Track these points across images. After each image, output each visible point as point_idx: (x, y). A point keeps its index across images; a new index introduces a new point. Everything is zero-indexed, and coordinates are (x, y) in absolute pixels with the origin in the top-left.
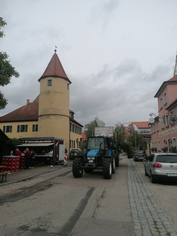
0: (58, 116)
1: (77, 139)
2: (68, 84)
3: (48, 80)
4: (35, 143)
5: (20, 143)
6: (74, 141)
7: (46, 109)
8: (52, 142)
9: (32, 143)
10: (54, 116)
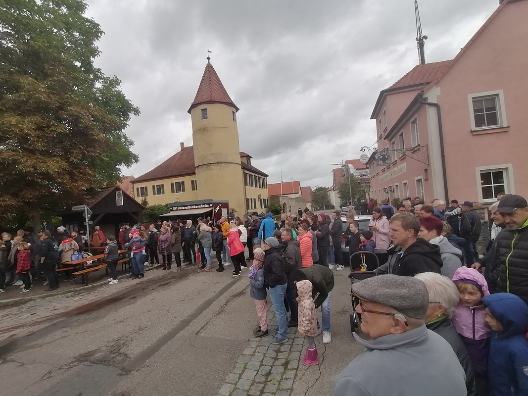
0: (222, 164)
1: (259, 196)
2: (233, 112)
3: (202, 110)
4: (186, 209)
5: (166, 211)
6: (255, 200)
7: (203, 156)
8: (210, 207)
9: (183, 209)
10: (217, 165)
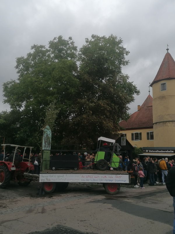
3: (162, 84)
5: (141, 152)
7: (161, 116)
8: (174, 152)
9: (153, 152)
10: (172, 123)
